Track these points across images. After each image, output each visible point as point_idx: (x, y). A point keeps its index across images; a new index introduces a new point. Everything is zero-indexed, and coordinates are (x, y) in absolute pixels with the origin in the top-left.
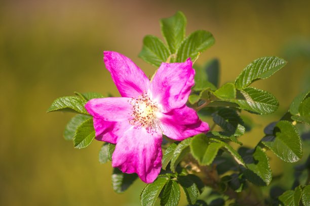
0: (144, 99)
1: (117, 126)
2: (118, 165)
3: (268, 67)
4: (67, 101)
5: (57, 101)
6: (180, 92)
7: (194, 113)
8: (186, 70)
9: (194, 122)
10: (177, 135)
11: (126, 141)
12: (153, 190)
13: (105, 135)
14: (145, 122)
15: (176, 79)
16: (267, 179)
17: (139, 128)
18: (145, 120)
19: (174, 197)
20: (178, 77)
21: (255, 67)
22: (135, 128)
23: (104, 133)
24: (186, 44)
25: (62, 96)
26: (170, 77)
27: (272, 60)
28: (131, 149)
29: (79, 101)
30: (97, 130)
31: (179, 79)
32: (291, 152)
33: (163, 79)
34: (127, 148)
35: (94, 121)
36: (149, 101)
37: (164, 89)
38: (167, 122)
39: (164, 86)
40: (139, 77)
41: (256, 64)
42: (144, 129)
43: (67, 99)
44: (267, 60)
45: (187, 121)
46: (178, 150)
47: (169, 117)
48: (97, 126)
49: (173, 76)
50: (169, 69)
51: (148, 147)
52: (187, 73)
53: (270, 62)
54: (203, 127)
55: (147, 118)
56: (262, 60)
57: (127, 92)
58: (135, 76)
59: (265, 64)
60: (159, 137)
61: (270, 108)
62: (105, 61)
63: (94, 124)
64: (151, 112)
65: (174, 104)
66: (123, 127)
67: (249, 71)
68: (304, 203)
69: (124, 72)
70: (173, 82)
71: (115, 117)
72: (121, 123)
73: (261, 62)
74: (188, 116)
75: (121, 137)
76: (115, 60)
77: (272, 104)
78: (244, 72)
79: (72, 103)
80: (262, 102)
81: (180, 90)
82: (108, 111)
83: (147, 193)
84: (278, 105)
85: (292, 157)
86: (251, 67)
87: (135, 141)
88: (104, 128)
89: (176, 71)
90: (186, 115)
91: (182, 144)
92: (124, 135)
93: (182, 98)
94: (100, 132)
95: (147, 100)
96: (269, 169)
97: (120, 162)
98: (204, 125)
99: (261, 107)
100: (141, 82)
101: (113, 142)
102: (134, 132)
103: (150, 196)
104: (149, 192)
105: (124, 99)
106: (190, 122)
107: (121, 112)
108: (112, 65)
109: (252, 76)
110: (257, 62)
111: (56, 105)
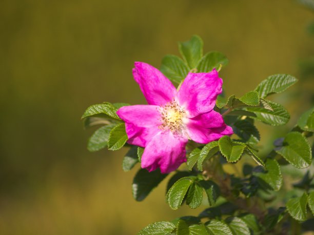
0: (172, 106)
1: (146, 132)
2: (147, 166)
3: (281, 84)
4: (99, 108)
5: (91, 108)
6: (208, 98)
7: (220, 117)
8: (212, 79)
9: (219, 126)
10: (203, 139)
11: (154, 145)
12: (179, 191)
13: (136, 139)
14: (174, 126)
15: (203, 86)
16: (278, 184)
17: (167, 133)
18: (174, 125)
19: (197, 197)
20: (204, 84)
21: (269, 83)
22: (162, 134)
23: (134, 137)
24: (203, 63)
25: (95, 104)
26: (197, 85)
27: (285, 77)
28: (159, 151)
29: (110, 109)
30: (129, 133)
31: (205, 87)
32: (301, 159)
33: (190, 87)
34: (156, 151)
35: (126, 126)
36: (177, 107)
37: (191, 96)
38: (193, 126)
39: (191, 93)
40: (167, 86)
41: (270, 80)
42: (171, 134)
43: (99, 106)
44: (280, 77)
45: (213, 125)
46: (204, 152)
47: (196, 122)
48: (129, 130)
49: (200, 83)
50: (196, 77)
51: (175, 150)
52: (213, 81)
53: (283, 80)
54: (228, 130)
55: (175, 123)
56: (276, 77)
57: (155, 100)
58: (164, 85)
59: (278, 80)
60: (185, 141)
61: (282, 120)
62: (134, 72)
63: (126, 128)
64: (179, 118)
65: (202, 109)
66: (151, 132)
67: (263, 86)
68: (310, 206)
69: (153, 81)
70: (200, 89)
71: (143, 123)
72: (149, 129)
73: (275, 79)
74: (214, 119)
75: (150, 141)
76: (145, 70)
77: (285, 117)
78: (259, 87)
79: (104, 110)
80: (275, 114)
81: (207, 96)
82: (137, 118)
83: (174, 193)
84: (289, 118)
85: (302, 163)
86: (266, 83)
87: (163, 145)
88: (136, 132)
89: (203, 80)
90: (213, 118)
91: (207, 147)
92: (153, 140)
93: (210, 104)
94: (132, 135)
95: (174, 106)
96: (280, 175)
97: (149, 163)
98: (229, 129)
99: (274, 119)
100: (169, 91)
101: (143, 146)
102: (161, 137)
103: (176, 195)
104: (175, 192)
105: (152, 107)
106: (215, 126)
107: (148, 119)
108: (143, 75)
109: (266, 91)
110: (271, 78)
111: (90, 112)
